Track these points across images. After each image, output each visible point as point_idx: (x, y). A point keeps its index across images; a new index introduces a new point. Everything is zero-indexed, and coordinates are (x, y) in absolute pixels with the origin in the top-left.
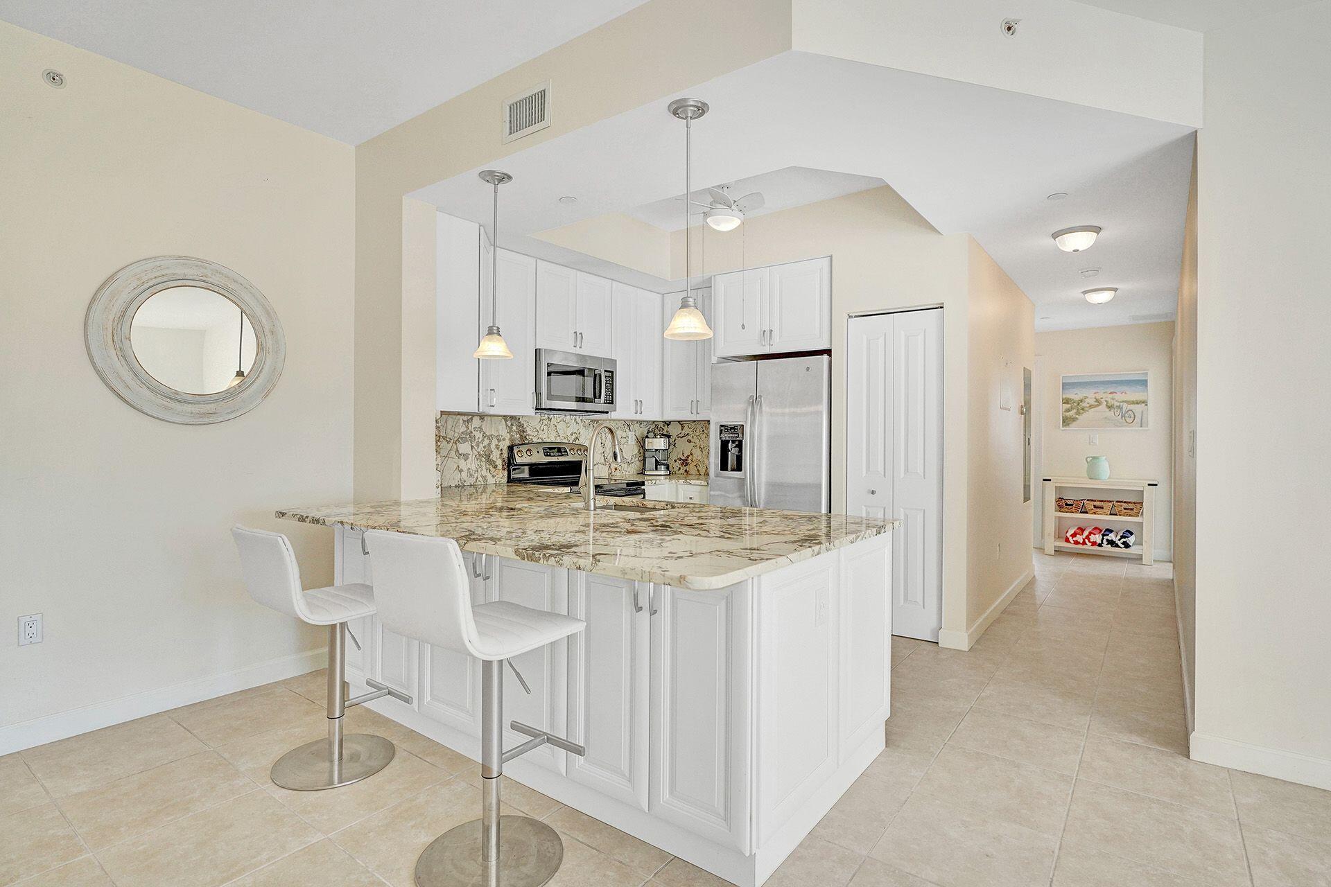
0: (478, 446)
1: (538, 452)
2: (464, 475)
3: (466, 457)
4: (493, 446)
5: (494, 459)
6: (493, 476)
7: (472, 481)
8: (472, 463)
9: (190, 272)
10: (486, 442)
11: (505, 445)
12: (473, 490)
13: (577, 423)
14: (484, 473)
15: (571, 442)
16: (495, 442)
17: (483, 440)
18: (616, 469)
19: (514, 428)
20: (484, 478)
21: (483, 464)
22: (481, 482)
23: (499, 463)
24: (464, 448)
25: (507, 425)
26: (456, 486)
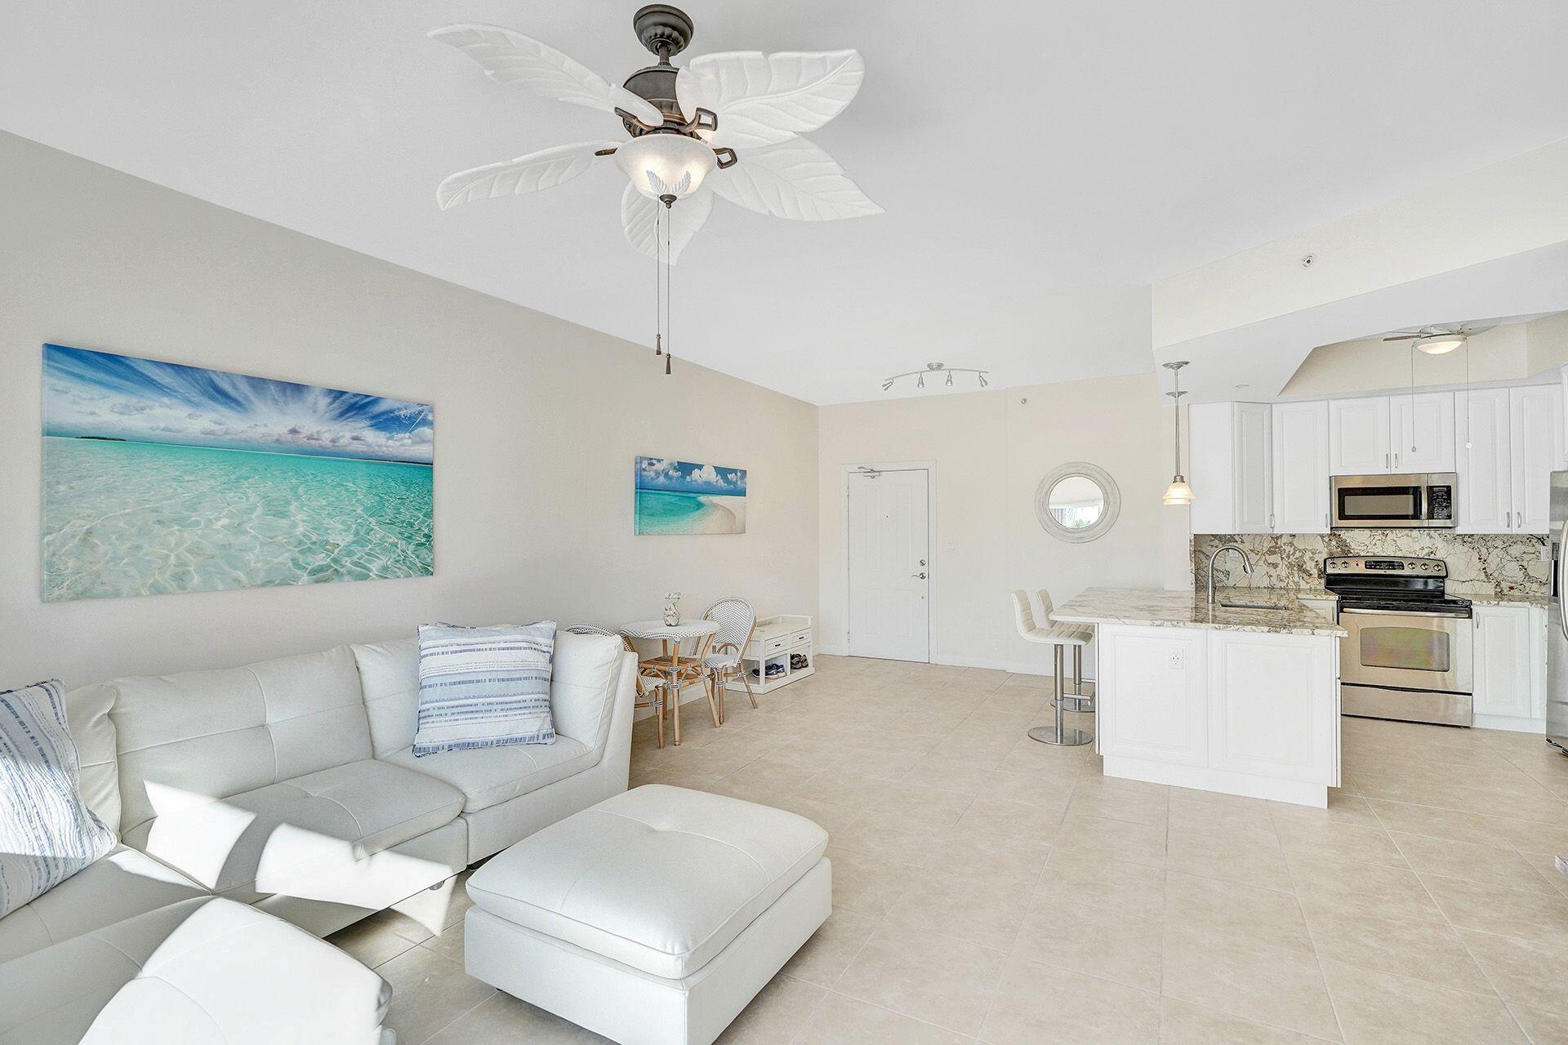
0: (1288, 557)
1: (1357, 565)
2: (1274, 579)
3: (1275, 566)
4: (1306, 558)
5: (1308, 569)
6: (1307, 583)
7: (1283, 585)
8: (1283, 571)
9: (1074, 470)
10: (1298, 554)
11: (1321, 558)
12: (1283, 592)
13: (1431, 537)
14: (1296, 579)
15: (1421, 556)
16: (1308, 555)
17: (1294, 554)
18: (1512, 588)
19: (1334, 543)
20: (1297, 584)
21: (1296, 572)
22: (1292, 585)
23: (1315, 572)
24: (1272, 559)
25: (1323, 541)
26: (1265, 588)
